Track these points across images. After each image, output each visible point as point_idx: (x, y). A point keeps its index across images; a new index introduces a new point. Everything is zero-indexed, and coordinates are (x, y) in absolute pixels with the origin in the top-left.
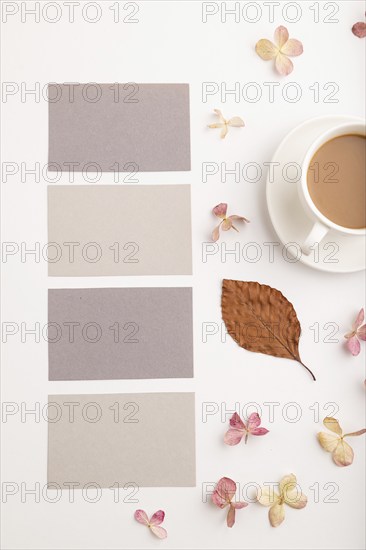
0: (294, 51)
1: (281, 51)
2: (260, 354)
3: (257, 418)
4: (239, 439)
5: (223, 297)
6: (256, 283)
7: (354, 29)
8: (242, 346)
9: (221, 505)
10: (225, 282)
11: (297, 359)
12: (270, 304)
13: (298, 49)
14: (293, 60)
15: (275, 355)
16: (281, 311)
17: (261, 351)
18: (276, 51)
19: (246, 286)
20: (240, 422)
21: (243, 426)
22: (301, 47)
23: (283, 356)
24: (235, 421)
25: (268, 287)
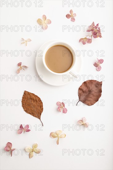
0: (48, 23)
1: (44, 23)
2: (30, 115)
3: (28, 126)
4: (21, 132)
5: (23, 95)
6: (34, 94)
7: (66, 16)
8: (25, 111)
9: (8, 151)
10: (25, 91)
11: (40, 119)
12: (36, 101)
13: (50, 22)
14: (48, 25)
15: (34, 116)
16: (39, 104)
17: (30, 114)
18: (43, 22)
19: (31, 94)
20: (23, 127)
21: (23, 129)
22: (51, 22)
23: (36, 117)
24: (21, 127)
25: (37, 96)
